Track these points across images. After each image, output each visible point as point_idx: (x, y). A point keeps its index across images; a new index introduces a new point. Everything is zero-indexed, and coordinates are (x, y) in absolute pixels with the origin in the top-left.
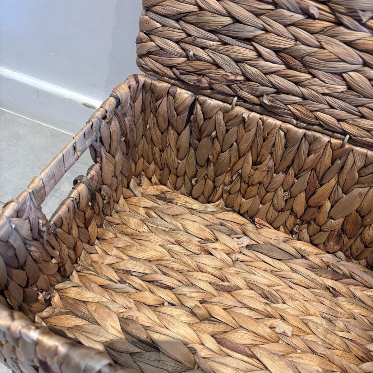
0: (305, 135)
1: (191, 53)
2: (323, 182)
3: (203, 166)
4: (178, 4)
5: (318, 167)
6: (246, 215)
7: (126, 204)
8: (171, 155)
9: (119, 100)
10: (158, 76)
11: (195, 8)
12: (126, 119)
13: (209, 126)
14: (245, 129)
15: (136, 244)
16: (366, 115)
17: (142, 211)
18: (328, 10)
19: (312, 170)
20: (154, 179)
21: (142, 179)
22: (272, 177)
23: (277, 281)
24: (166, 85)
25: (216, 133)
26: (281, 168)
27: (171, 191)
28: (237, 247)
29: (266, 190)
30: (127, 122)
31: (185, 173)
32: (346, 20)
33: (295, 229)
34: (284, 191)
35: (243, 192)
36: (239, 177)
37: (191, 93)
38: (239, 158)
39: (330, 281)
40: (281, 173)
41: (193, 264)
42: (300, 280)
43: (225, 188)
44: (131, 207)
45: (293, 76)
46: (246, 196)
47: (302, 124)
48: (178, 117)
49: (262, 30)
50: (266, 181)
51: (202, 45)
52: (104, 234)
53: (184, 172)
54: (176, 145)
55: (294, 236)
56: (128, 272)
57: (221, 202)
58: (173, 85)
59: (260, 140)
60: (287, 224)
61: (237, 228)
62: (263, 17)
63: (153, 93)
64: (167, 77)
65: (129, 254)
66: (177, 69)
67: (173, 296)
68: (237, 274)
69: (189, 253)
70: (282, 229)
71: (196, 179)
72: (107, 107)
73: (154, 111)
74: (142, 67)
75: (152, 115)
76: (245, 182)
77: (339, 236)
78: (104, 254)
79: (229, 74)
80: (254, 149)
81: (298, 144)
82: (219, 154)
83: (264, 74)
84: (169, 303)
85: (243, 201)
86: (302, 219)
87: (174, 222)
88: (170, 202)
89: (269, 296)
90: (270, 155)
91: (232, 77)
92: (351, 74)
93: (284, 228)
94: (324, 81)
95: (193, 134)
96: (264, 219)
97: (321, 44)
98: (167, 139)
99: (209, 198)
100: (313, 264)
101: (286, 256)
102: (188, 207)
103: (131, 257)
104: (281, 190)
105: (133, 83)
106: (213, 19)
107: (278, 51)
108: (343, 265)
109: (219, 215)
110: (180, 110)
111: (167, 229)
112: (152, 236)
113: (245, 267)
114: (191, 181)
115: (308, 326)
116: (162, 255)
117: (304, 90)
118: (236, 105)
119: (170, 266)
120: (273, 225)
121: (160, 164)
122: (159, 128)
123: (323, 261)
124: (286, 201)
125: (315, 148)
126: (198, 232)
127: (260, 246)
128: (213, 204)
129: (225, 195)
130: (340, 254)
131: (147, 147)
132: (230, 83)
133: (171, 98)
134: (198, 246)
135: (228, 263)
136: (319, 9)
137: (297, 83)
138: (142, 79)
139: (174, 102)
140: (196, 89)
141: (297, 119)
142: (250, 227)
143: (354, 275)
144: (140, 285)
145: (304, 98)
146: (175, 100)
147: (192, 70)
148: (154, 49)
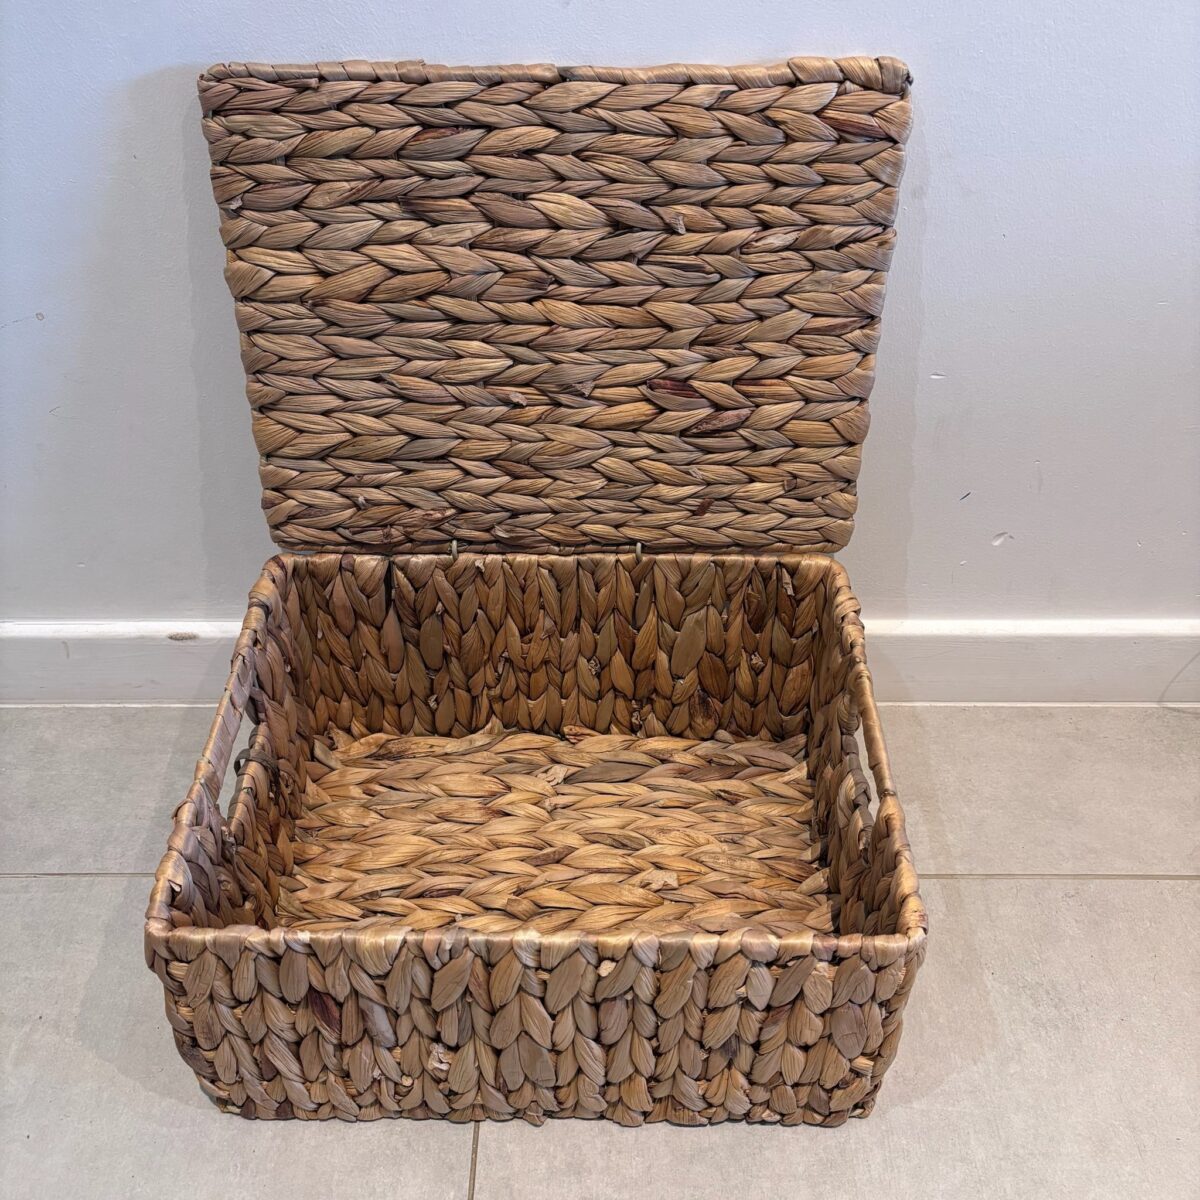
0: (579, 563)
1: (361, 499)
2: (639, 623)
3: (440, 669)
4: (318, 438)
5: (620, 604)
6: (546, 729)
7: (320, 790)
8: (376, 671)
9: (267, 607)
10: (315, 547)
11: (345, 436)
12: (283, 635)
13: (428, 597)
14: (486, 583)
15: (367, 848)
16: (647, 508)
17: (356, 792)
18: (536, 392)
19: (613, 611)
20: (357, 728)
21: (332, 735)
22: (561, 645)
23: (631, 814)
24: (333, 557)
25: (443, 605)
26: (566, 626)
27: (396, 737)
28: (548, 787)
29: (559, 670)
30: (286, 639)
31: (412, 693)
32: (563, 398)
33: (634, 720)
34: (589, 661)
35: (523, 687)
36: (507, 665)
37: (379, 557)
38: (496, 633)
39: (718, 783)
40: (570, 633)
41: (482, 841)
42: (668, 799)
43: (492, 693)
44: (333, 792)
45: (526, 488)
46: (533, 694)
47: (567, 548)
48: (370, 600)
49: (457, 438)
50: (552, 655)
51: (375, 483)
52: (304, 852)
53: (408, 691)
54: (380, 648)
55: (638, 734)
56: (374, 895)
57: (495, 722)
58: (345, 553)
59: (516, 593)
60: (619, 716)
61: (539, 757)
62: (452, 422)
63: (315, 577)
64: (330, 544)
65: (363, 869)
66: (345, 528)
67: (465, 902)
68: (563, 829)
69: (469, 827)
70: (614, 728)
71: (435, 697)
72: (254, 625)
73: (324, 606)
74: (284, 542)
75: (321, 612)
76: (522, 671)
77: (704, 702)
78: (317, 885)
79: (432, 512)
80: (513, 611)
81: (575, 580)
82: (460, 638)
83: (483, 496)
84: (464, 915)
85: (531, 706)
86: (637, 697)
87: (422, 788)
88: (401, 757)
89: (625, 841)
90: (542, 611)
91: (438, 515)
92: (603, 461)
93: (617, 727)
94: (571, 482)
95: (405, 620)
96: (579, 723)
97: (545, 436)
98: (361, 644)
99: (471, 723)
100: (682, 766)
101: (633, 771)
102: (436, 754)
103: (367, 872)
104: (582, 661)
105: (277, 572)
106: (378, 444)
107: (490, 461)
108: (734, 751)
109: (501, 747)
110: (369, 589)
111: (415, 804)
112: (391, 825)
113: (574, 814)
114: (427, 704)
115: (702, 862)
116: (421, 848)
117: (549, 501)
118: (459, 552)
119: (443, 858)
120: (597, 727)
121: (359, 695)
122: (340, 630)
123: (699, 756)
124: (598, 675)
125: (601, 578)
126: (471, 788)
127: (586, 771)
128: (481, 732)
129: (497, 707)
130: (722, 734)
131: (327, 672)
132: (437, 525)
133: (349, 574)
134: (480, 809)
135: (542, 818)
136: (523, 393)
137: (536, 495)
138: (289, 560)
139: (356, 579)
140: (386, 549)
141: (558, 544)
142: (560, 746)
143: (755, 759)
144: (403, 905)
145: (555, 512)
146: (357, 574)
147: (371, 523)
148: (297, 511)
